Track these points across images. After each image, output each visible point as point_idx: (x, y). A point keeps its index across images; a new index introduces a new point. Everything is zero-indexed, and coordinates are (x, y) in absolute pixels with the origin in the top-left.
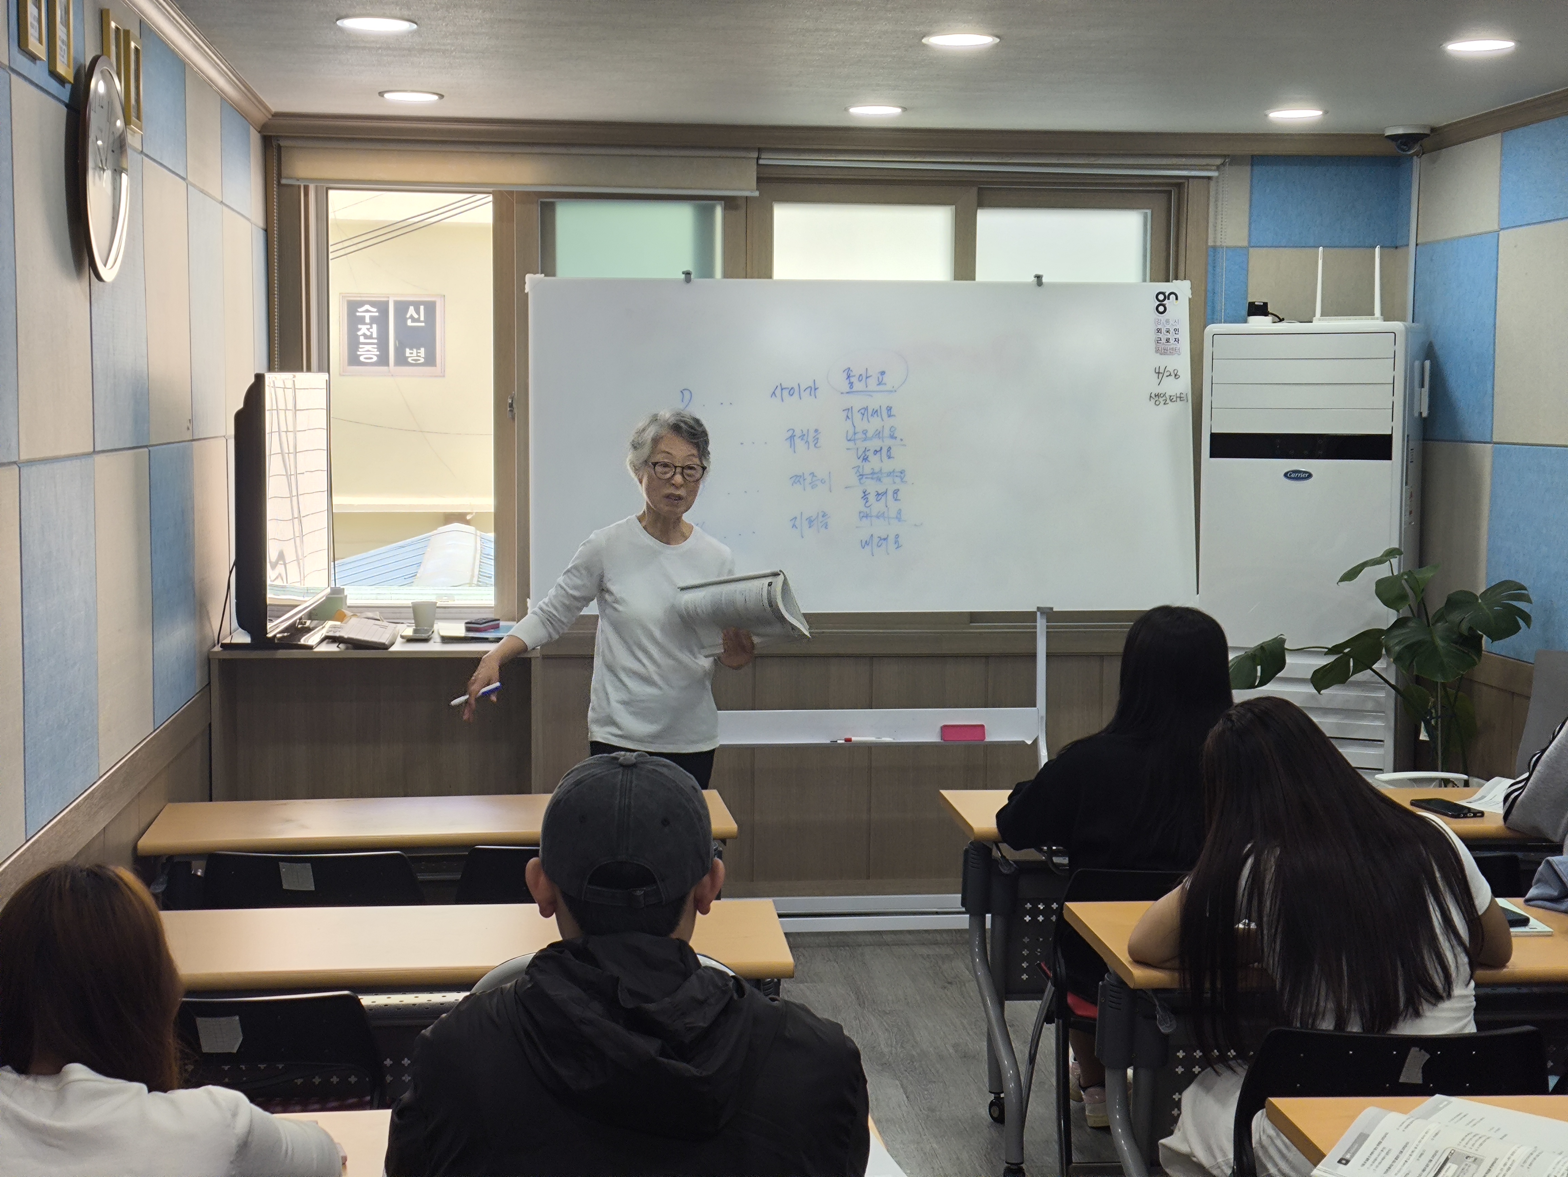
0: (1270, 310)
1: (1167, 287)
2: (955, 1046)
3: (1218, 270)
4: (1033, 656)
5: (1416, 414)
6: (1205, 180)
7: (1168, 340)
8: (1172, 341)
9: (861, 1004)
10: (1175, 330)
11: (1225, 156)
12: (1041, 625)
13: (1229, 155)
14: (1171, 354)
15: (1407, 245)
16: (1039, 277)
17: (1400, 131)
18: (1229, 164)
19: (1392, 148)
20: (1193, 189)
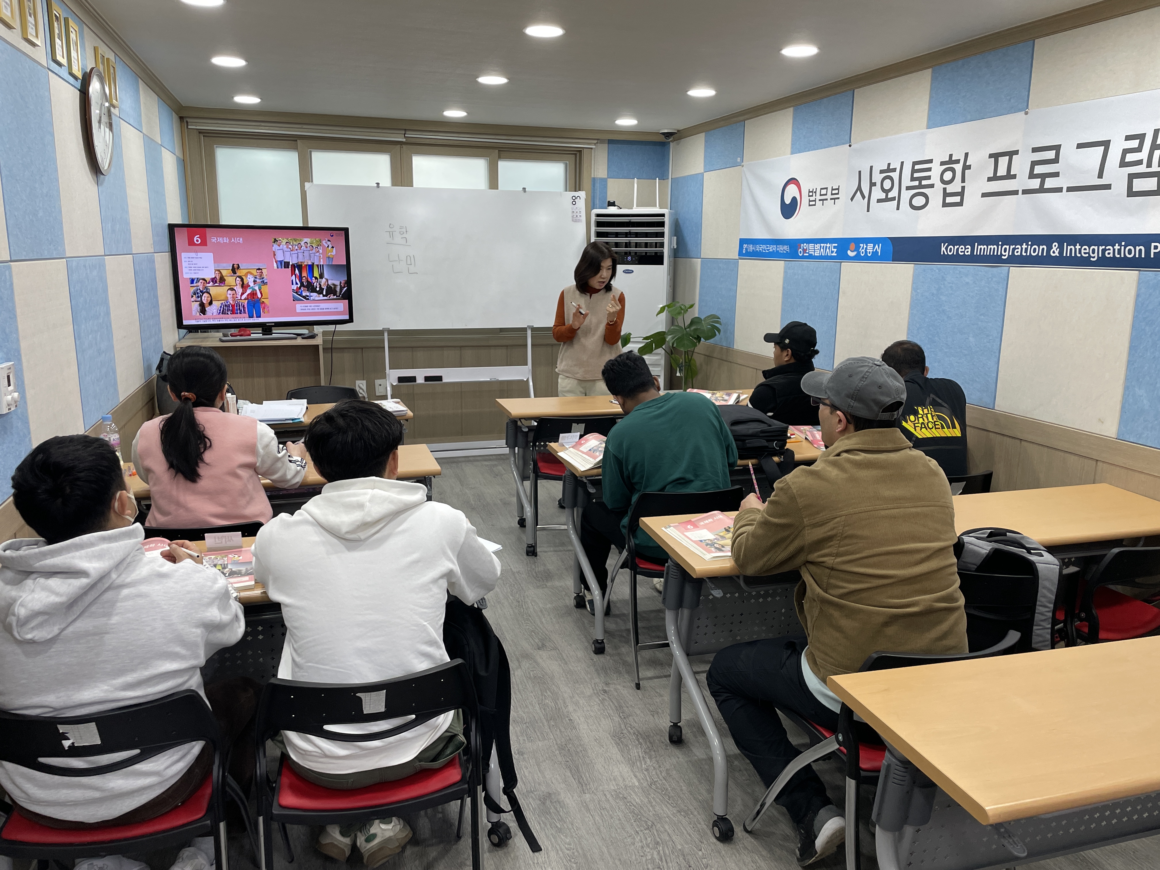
0: (616, 204)
1: (576, 194)
2: (501, 500)
3: (596, 188)
4: (526, 346)
5: (672, 247)
6: (590, 149)
7: (577, 216)
8: (578, 216)
9: (462, 485)
10: (580, 212)
11: (598, 139)
12: (529, 332)
13: (600, 139)
14: (578, 222)
15: (668, 179)
16: (524, 189)
17: (666, 131)
18: (599, 143)
19: (662, 139)
20: (585, 153)
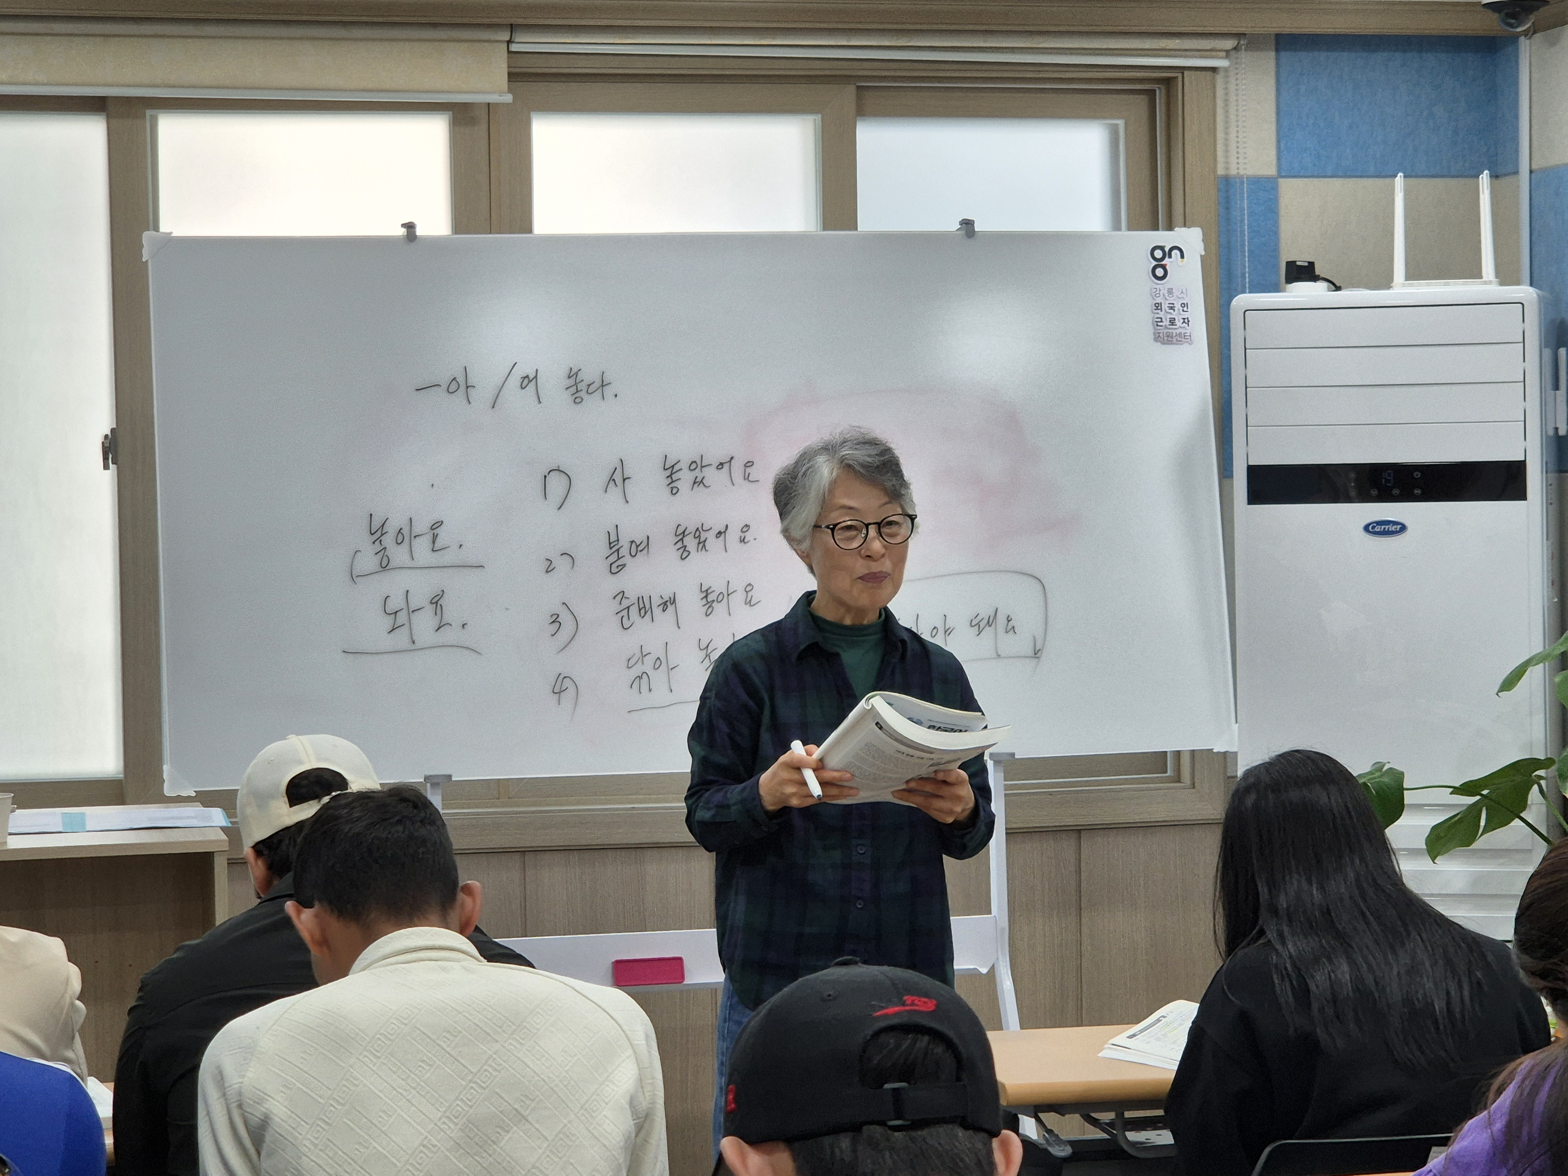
0: (1318, 273)
1: (1162, 239)
3: (1237, 214)
5: (1551, 432)
6: (1209, 74)
7: (1172, 322)
8: (1179, 323)
10: (1184, 305)
13: (1245, 34)
14: (1179, 342)
15: (1516, 173)
16: (967, 224)
18: (1245, 50)
20: (1189, 86)
